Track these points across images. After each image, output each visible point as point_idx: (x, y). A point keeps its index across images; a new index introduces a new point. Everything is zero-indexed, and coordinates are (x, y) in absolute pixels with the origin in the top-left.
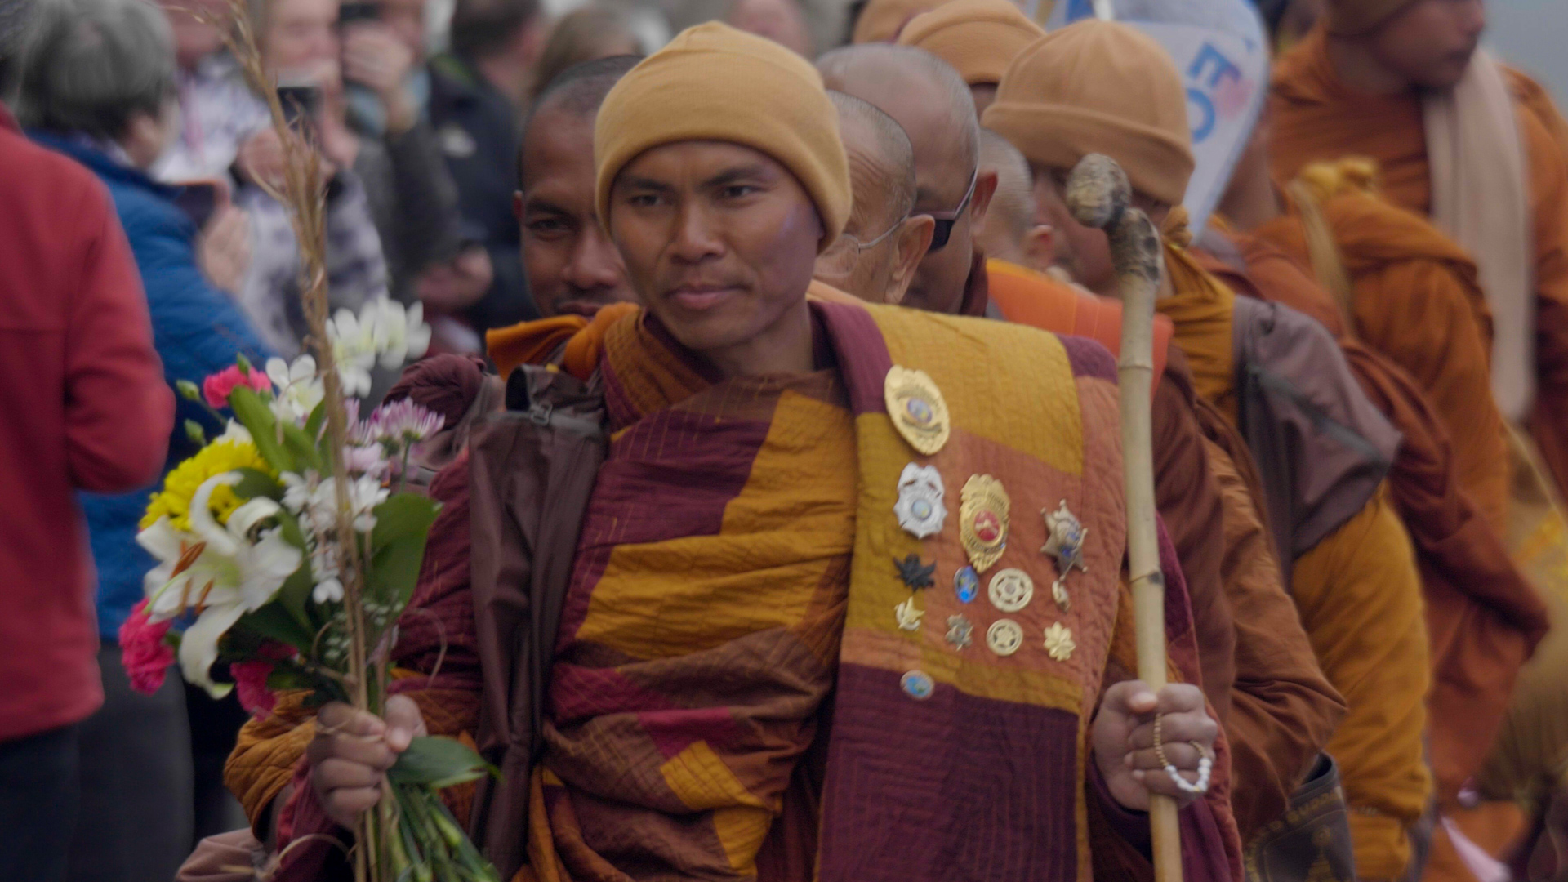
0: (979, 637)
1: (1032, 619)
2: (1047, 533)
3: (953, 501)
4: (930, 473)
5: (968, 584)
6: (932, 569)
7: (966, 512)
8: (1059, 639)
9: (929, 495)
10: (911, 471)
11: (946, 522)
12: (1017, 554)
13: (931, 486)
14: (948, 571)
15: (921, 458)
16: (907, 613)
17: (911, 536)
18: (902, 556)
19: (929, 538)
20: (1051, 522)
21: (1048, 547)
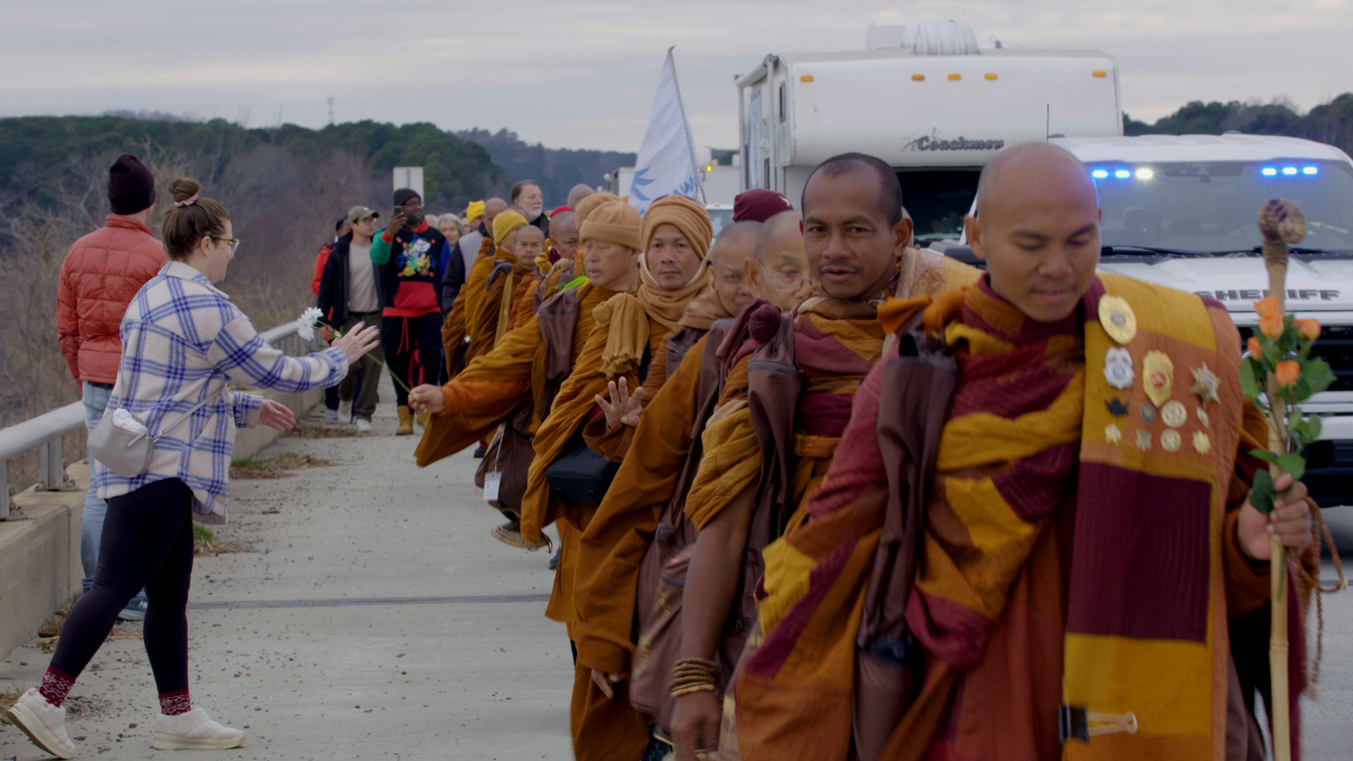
0: (1156, 442)
1: (1187, 431)
2: (1193, 381)
3: (1138, 368)
4: (1124, 353)
5: (1149, 412)
6: (1128, 404)
7: (1147, 374)
8: (1202, 442)
9: (1124, 365)
10: (1112, 352)
11: (1134, 380)
12: (1176, 395)
13: (1125, 360)
14: (1135, 406)
15: (1117, 345)
16: (1113, 433)
17: (1114, 388)
18: (1109, 399)
19: (1125, 389)
20: (1196, 375)
21: (1195, 389)
